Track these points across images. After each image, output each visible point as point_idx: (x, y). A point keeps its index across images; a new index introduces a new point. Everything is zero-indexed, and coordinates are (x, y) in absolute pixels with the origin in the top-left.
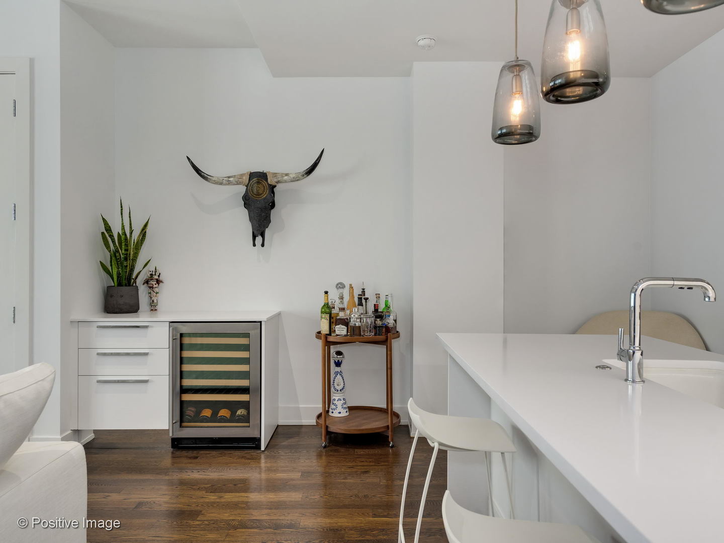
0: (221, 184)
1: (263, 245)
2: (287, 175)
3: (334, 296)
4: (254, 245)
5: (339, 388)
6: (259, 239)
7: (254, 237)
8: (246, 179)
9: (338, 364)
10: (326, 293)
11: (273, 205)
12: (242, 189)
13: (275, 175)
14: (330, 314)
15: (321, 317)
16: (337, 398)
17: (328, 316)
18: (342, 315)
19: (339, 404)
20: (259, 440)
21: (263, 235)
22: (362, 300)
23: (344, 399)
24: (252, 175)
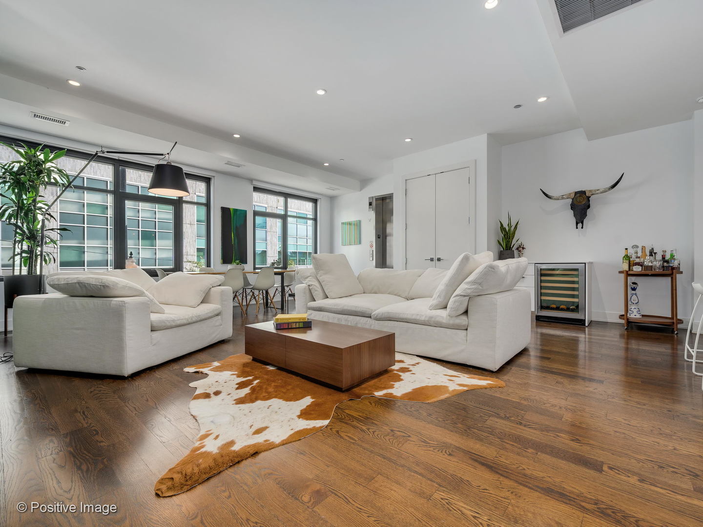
0: (558, 199)
1: (582, 228)
2: (598, 190)
3: (631, 252)
4: (577, 228)
5: (635, 302)
6: (580, 225)
7: (577, 224)
8: (573, 196)
9: (634, 289)
10: (626, 249)
11: (589, 207)
12: (570, 201)
13: (590, 191)
14: (629, 261)
15: (623, 262)
16: (633, 308)
17: (628, 262)
18: (638, 260)
19: (635, 311)
20: (585, 320)
21: (582, 223)
22: (652, 253)
23: (638, 309)
24: (576, 193)
